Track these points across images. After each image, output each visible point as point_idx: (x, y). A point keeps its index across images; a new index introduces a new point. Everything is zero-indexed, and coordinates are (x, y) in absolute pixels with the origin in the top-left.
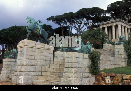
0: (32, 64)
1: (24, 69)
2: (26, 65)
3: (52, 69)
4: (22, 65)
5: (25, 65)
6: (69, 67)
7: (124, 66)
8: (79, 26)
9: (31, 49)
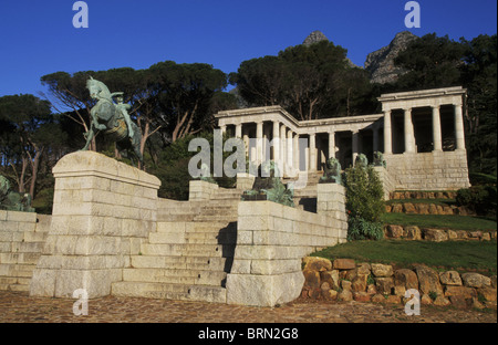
0: (106, 232)
1: (85, 246)
2: (91, 235)
3: (166, 247)
4: (79, 235)
5: (89, 232)
6: (253, 244)
7: (341, 241)
9: (105, 183)
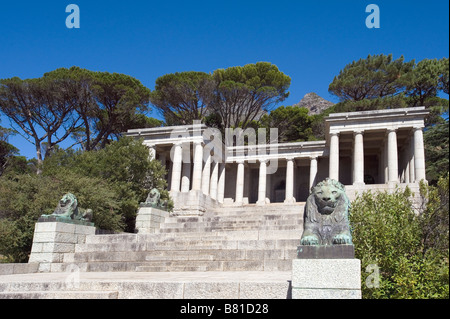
8: (50, 133)
